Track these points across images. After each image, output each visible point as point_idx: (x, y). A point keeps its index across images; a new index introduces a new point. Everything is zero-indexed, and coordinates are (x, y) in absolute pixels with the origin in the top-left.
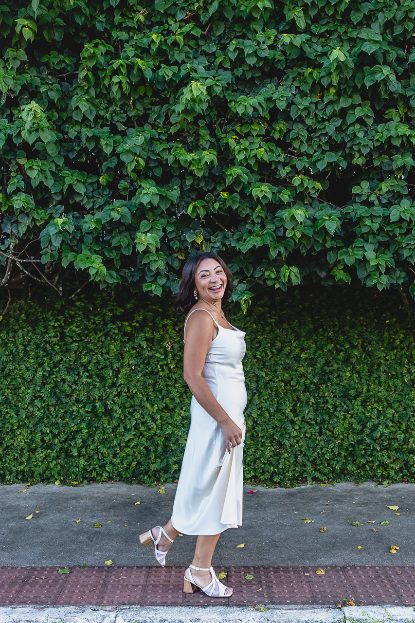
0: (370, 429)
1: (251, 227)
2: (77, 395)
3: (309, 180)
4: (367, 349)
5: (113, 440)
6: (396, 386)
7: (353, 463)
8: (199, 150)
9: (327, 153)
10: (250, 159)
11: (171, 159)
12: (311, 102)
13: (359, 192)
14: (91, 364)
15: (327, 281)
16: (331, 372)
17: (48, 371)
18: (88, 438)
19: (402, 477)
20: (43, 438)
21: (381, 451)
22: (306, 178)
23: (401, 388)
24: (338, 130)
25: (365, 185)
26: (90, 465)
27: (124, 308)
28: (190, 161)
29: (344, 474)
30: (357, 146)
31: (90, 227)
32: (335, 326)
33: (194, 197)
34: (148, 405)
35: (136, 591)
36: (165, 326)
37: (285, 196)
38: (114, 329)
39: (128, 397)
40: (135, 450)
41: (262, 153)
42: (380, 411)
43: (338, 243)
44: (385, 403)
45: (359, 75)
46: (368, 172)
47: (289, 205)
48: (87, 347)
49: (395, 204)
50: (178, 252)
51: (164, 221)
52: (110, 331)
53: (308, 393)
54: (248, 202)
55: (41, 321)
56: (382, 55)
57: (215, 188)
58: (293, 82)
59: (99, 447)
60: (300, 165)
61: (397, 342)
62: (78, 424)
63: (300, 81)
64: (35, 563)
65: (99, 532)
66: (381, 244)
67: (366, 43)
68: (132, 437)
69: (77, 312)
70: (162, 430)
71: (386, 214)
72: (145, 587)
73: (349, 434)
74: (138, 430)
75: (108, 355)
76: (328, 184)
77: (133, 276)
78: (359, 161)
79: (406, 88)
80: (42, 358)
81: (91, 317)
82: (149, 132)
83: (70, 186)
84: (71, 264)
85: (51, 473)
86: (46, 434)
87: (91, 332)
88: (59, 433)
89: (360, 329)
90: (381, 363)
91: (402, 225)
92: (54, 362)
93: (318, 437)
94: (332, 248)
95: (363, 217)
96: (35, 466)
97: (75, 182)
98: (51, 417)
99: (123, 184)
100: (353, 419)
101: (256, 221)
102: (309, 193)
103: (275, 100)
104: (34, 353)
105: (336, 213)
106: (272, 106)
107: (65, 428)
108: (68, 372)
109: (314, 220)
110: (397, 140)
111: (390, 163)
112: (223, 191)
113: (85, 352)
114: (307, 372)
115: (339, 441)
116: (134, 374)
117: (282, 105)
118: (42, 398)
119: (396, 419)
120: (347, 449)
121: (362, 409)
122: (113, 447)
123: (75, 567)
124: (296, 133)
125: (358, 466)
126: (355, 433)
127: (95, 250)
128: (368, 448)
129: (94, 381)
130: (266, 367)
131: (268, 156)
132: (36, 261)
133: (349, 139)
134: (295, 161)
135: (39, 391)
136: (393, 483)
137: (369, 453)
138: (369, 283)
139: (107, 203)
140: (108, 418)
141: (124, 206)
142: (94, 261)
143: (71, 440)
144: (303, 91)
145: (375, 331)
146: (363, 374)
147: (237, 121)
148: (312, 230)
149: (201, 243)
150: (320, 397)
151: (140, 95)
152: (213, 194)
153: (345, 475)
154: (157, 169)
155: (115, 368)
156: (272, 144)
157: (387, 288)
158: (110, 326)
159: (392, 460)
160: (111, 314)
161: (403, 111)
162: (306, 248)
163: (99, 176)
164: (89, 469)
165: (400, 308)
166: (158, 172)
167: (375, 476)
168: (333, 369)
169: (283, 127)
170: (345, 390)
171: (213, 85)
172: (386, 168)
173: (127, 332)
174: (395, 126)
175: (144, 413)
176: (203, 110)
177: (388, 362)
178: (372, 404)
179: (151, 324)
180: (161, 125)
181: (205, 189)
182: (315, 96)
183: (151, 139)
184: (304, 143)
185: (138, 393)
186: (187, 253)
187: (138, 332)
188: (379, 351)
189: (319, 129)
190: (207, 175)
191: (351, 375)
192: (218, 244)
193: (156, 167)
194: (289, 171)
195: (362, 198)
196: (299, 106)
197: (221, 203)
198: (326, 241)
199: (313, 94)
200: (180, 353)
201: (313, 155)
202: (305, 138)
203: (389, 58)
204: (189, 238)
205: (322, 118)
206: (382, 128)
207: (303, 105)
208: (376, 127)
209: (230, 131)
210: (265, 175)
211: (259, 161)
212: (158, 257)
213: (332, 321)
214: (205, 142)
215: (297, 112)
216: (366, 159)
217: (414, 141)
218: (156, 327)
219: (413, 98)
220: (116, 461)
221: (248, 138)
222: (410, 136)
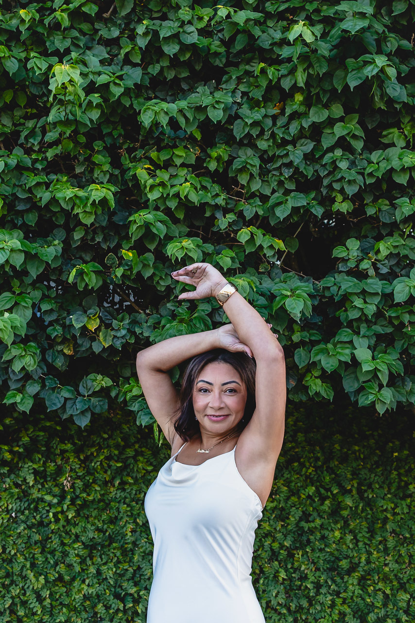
1: (175, 306)
3: (264, 235)
4: (366, 495)
6: (411, 556)
9: (293, 194)
10: (170, 199)
11: (45, 196)
12: (266, 116)
13: (344, 255)
15: (298, 394)
16: (312, 531)
22: (259, 233)
24: (309, 158)
25: (353, 246)
30: (339, 184)
32: (317, 459)
34: (31, 575)
37: (226, 258)
41: (187, 190)
42: (388, 595)
43: (313, 334)
44: (395, 583)
45: (339, 73)
46: (358, 226)
49: (401, 276)
50: (62, 343)
51: (37, 294)
53: (276, 563)
56: (374, 43)
57: (119, 247)
58: (238, 85)
60: (249, 212)
63: (250, 85)
66: (379, 337)
67: (347, 19)
70: (51, 615)
71: (388, 291)
74: (15, 614)
76: (296, 244)
78: (343, 207)
82: (16, 157)
89: (354, 465)
90: (386, 518)
91: (414, 309)
94: (302, 343)
95: (351, 294)
100: (346, 606)
102: (265, 255)
103: (206, 107)
105: (305, 287)
106: (202, 118)
109: (272, 297)
110: (402, 175)
111: (392, 212)
114: (275, 529)
116: (14, 525)
117: (216, 115)
121: (361, 592)
124: (243, 162)
131: (198, 196)
133: (326, 172)
134: (243, 206)
138: (364, 401)
144: (253, 98)
145: (378, 467)
146: (360, 535)
147: (152, 144)
149: (98, 329)
150: (295, 570)
151: (5, 103)
152: (116, 255)
154: (29, 214)
156: (207, 179)
157: (392, 409)
161: (410, 133)
165: (414, 436)
166: (32, 219)
168: (314, 526)
169: (223, 153)
170: (333, 559)
171: (110, 82)
172: (385, 219)
173: (6, 460)
174: (398, 153)
175: (26, 587)
176: (91, 121)
177: (399, 518)
178: (375, 583)
179: (43, 449)
180: (36, 148)
181: (105, 247)
182: (272, 106)
183: (20, 168)
184: (255, 178)
185: (19, 555)
186: (76, 346)
187: (24, 459)
188: (384, 499)
189: (279, 156)
190: (104, 224)
191: (343, 536)
192: (124, 332)
193: (27, 211)
194: (233, 221)
195: (349, 264)
196: (246, 120)
197: (127, 268)
198: (293, 332)
199: (269, 104)
200: (84, 495)
201: (270, 197)
202: (256, 169)
203: (386, 48)
204: (77, 321)
205: (283, 139)
206: (379, 157)
207: (252, 118)
208: (369, 155)
209: (141, 158)
210: (198, 228)
211: (185, 204)
212: (25, 350)
213: (312, 451)
214: (102, 173)
215: (243, 128)
216: (354, 205)
218: (52, 453)
221: (169, 169)
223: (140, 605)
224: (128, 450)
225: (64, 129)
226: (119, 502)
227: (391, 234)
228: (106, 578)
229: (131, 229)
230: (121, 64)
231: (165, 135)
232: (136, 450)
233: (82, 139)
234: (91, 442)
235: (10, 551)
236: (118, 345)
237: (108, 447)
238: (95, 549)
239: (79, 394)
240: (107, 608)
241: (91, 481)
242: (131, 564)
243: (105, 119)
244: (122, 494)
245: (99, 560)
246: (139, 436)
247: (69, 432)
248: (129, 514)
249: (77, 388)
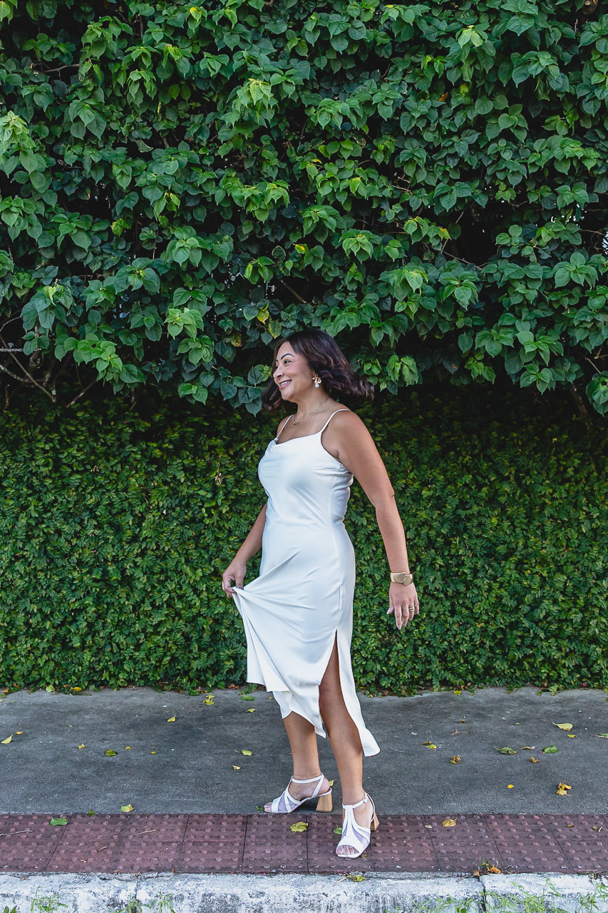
0: (530, 605)
1: (342, 296)
2: (80, 554)
3: (429, 225)
4: (523, 482)
5: (135, 623)
6: (568, 540)
7: (503, 658)
8: (262, 181)
9: (457, 184)
10: (340, 194)
11: (219, 196)
12: (432, 107)
13: (506, 242)
14: (101, 507)
15: (459, 378)
16: (468, 518)
17: (36, 517)
18: (96, 621)
19: (580, 679)
20: (28, 620)
21: (547, 639)
22: (424, 222)
23: (576, 541)
24: (474, 148)
25: (516, 232)
26: (99, 661)
27: (150, 420)
28: (248, 199)
29: (490, 674)
30: (503, 173)
31: (97, 300)
32: (474, 447)
33: (254, 251)
34: (187, 569)
35: (168, 851)
36: (212, 448)
37: (394, 250)
38: (135, 453)
39: (157, 557)
40: (168, 639)
41: (357, 185)
42: (544, 577)
43: (476, 320)
44: (552, 566)
45: (504, 67)
46: (520, 211)
47: (399, 263)
48: (94, 480)
49: (562, 260)
50: (231, 335)
51: (209, 289)
52: (129, 456)
53: (433, 551)
54: (336, 259)
55: (23, 442)
56: (538, 35)
57: (286, 239)
58: (404, 76)
59: (113, 634)
60: (415, 203)
62: (81, 598)
63: (415, 75)
64: (15, 809)
65: (114, 764)
66: (540, 321)
67: (513, 18)
68: (163, 619)
69: (79, 426)
70: (209, 607)
71: (548, 276)
72: (181, 845)
73: (497, 613)
74: (172, 607)
75: (127, 492)
76: (459, 230)
77: (163, 373)
78: (506, 195)
79: (576, 84)
80: (26, 498)
81: (100, 435)
82: (185, 154)
83: (68, 237)
84: (70, 354)
85: (40, 674)
86: (33, 614)
87: (100, 458)
88: (52, 613)
90: (545, 503)
91: (573, 293)
92: (43, 504)
93: (449, 619)
94: (466, 329)
95: (513, 280)
96: (16, 663)
97: (75, 231)
98: (39, 588)
99: (147, 233)
100: (502, 590)
101: (349, 288)
102: (430, 244)
103: (376, 104)
104: (13, 491)
105: (471, 274)
106: (371, 113)
107: (62, 605)
108: (65, 519)
109: (438, 286)
110: (564, 165)
111: (554, 198)
112: (299, 242)
113: (90, 488)
114: (432, 518)
115: (482, 624)
116: (166, 522)
117: (386, 112)
118: (26, 560)
119: (569, 590)
120: (494, 636)
121: (517, 575)
122: (134, 635)
123: (75, 815)
124: (409, 154)
125: (512, 662)
126: (506, 612)
127: (105, 334)
128: (526, 634)
129: (106, 532)
130: (368, 510)
131: (367, 189)
132: (16, 350)
133: (490, 162)
134: (408, 196)
135: (22, 549)
136: (566, 689)
137: (528, 642)
138: (525, 382)
139: (123, 262)
140: (126, 589)
141: (148, 266)
142: (104, 350)
143: (71, 623)
144: (418, 91)
145: (537, 454)
147: (319, 136)
148: (435, 301)
149: (267, 321)
150: (452, 557)
151: (172, 99)
152: (284, 248)
153: (492, 676)
154: (198, 210)
155: (137, 512)
156: (374, 171)
157: (552, 389)
158: (129, 448)
159: (564, 654)
160: (130, 431)
161: (572, 120)
162: (426, 327)
163: (111, 221)
164: (98, 668)
165: (574, 419)
166: (201, 215)
167: (538, 677)
168: (471, 513)
169: (389, 145)
171: (282, 81)
172: (547, 206)
173: (155, 458)
174: (560, 142)
175: (181, 582)
177: (557, 503)
178: (532, 567)
179: (191, 445)
180: (204, 144)
181: (272, 240)
182: (437, 98)
183: (190, 166)
184: (421, 169)
185: (173, 552)
186: (245, 338)
187: (172, 456)
188: (542, 485)
189: (444, 147)
190: (274, 218)
191: (500, 522)
192: (292, 323)
193: (196, 207)
194: (399, 212)
195: (511, 251)
196: (413, 114)
197: (296, 261)
198: (456, 318)
199: (435, 95)
200: (237, 490)
201: (435, 187)
202: (422, 161)
203: (549, 39)
204: (248, 314)
205: (448, 130)
206: (542, 146)
207: (419, 111)
208: (532, 144)
209: (308, 151)
210: (362, 217)
211: (356, 200)
212: (202, 344)
214: (271, 168)
215: (410, 121)
216: (517, 193)
217: (589, 165)
218: (199, 450)
219: (587, 99)
220: (140, 655)
221: (336, 162)
222: (584, 158)
225: (242, 131)
229: (304, 224)
231: (332, 128)
234: (239, 438)
235: (164, 548)
239: (248, 384)
241: (242, 477)
243: (276, 117)
247: (216, 427)
249: (246, 379)
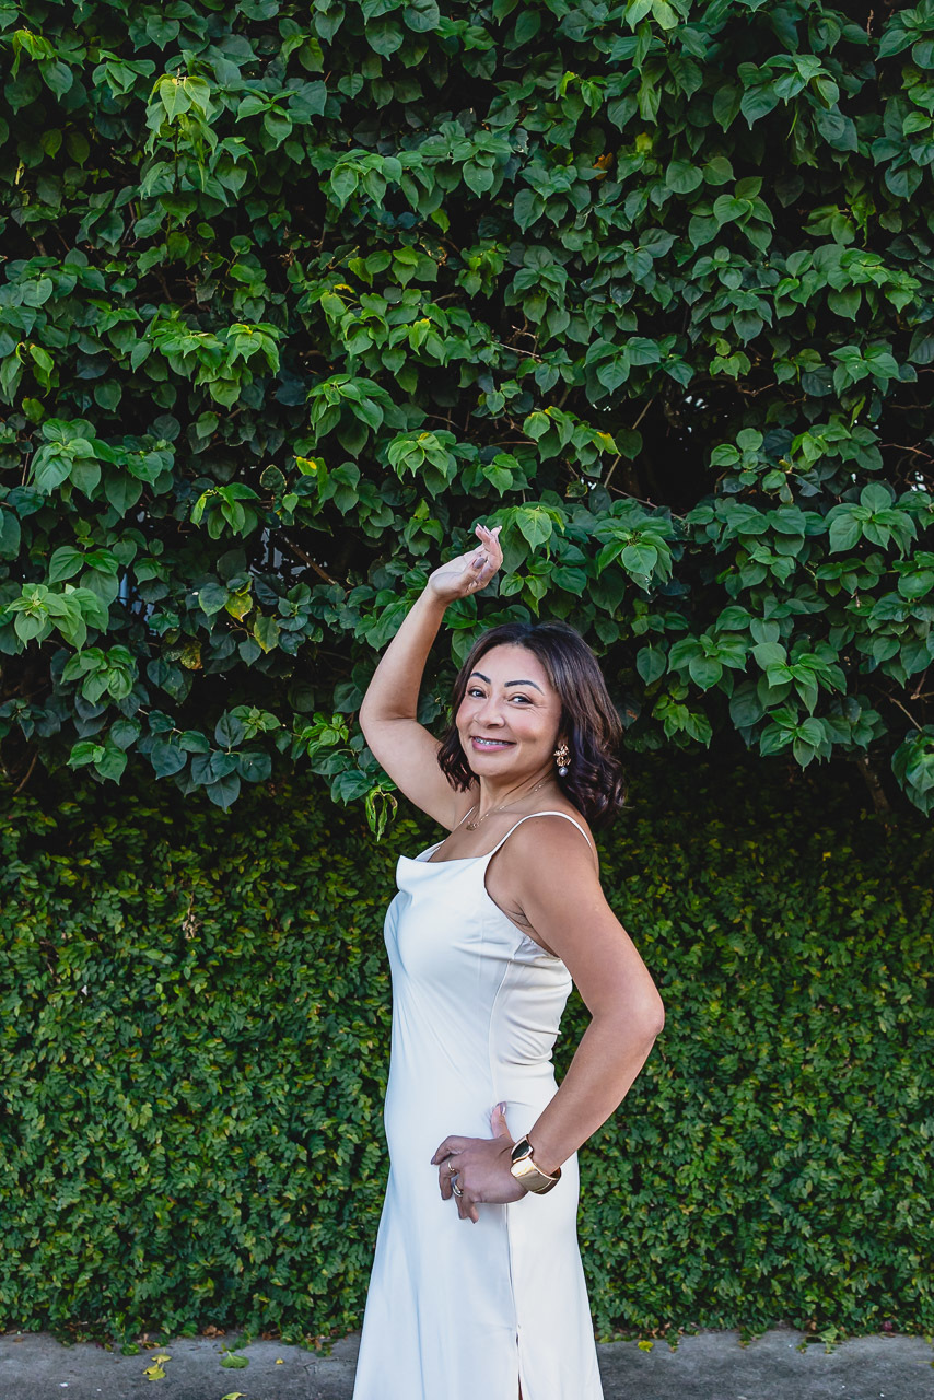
0: (782, 1171)
1: (402, 568)
3: (576, 424)
4: (769, 934)
5: (23, 1208)
6: (854, 1045)
7: (732, 1273)
9: (632, 341)
10: (390, 354)
11: (139, 351)
12: (578, 182)
13: (732, 461)
15: (643, 737)
19: (878, 1314)
21: (816, 1236)
22: (566, 419)
23: (870, 1049)
24: (665, 267)
25: (751, 442)
29: (706, 1305)
30: (723, 319)
32: (676, 867)
33: (224, 476)
34: (125, 1103)
36: (178, 867)
38: (26, 876)
39: (69, 1078)
40: (87, 1238)
41: (422, 328)
42: (810, 1117)
43: (672, 620)
44: (824, 1095)
45: (724, 92)
46: (760, 404)
47: (513, 498)
49: (843, 501)
50: (177, 646)
51: (127, 549)
54: (387, 492)
56: (794, 29)
57: (287, 451)
58: (521, 117)
60: (545, 381)
61: (857, 915)
63: (544, 117)
66: (801, 622)
68: (76, 1200)
70: (168, 1176)
71: (817, 531)
73: (720, 1185)
74: (97, 1177)
75: (10, 952)
76: (638, 442)
78: (730, 365)
79: (871, 140)
82: (75, 271)
89: (748, 877)
90: (809, 975)
91: (868, 564)
93: (629, 1198)
94: (651, 637)
95: (747, 537)
99: (1, 435)
100: (731, 1141)
101: (414, 550)
102: (578, 462)
103: (460, 164)
105: (659, 526)
106: (452, 186)
109: (593, 546)
110: (847, 301)
111: (827, 375)
115: (692, 1208)
116: (88, 1010)
117: (483, 183)
119: (857, 1141)
120: (715, 1231)
121: (759, 1114)
122: (21, 1230)
124: (533, 276)
125: (749, 1282)
126: (738, 1183)
128: (776, 1228)
131: (446, 345)
133: (698, 296)
134: (534, 365)
136: (851, 1334)
137: (779, 1242)
138: (769, 745)
140: (8, 1140)
144: (552, 145)
145: (793, 881)
146: (759, 1008)
147: (350, 242)
149: (250, 617)
151: (47, 157)
152: (283, 469)
153: (711, 1309)
154: (105, 388)
156: (461, 311)
157: (824, 759)
158: (15, 867)
159: (847, 1266)
161: (863, 214)
165: (863, 817)
166: (110, 398)
167: (799, 1312)
168: (670, 993)
169: (493, 258)
170: (706, 1055)
171: (263, 113)
172: (814, 390)
173: (66, 886)
174: (839, 256)
176: (228, 193)
177: (831, 974)
178: (786, 1097)
179: (138, 862)
180: (114, 252)
181: (259, 452)
182: (589, 162)
183: (83, 294)
184: (558, 309)
185: (99, 1067)
186: (207, 651)
187: (100, 883)
188: (803, 940)
189: (604, 264)
190: (258, 405)
191: (725, 1011)
192: (301, 622)
193: (101, 381)
194: (515, 397)
195: (742, 480)
196: (540, 191)
197: (305, 493)
198: (633, 615)
199: (585, 156)
200: (224, 948)
201: (588, 347)
202: (560, 292)
203: (817, 40)
204: (209, 602)
205: (612, 228)
206: (802, 265)
207: (552, 186)
208: (781, 261)
209: (328, 270)
210: (444, 412)
211: (419, 363)
212: (108, 661)
213: (667, 853)
214: (251, 302)
215: (534, 208)
216: (753, 362)
217: (900, 301)
218: (156, 870)
219: (893, 168)
220: (31, 1270)
221: (386, 292)
222: (888, 287)
223: (340, 1150)
224: (308, 860)
225: (174, 211)
226: (292, 960)
227: (823, 420)
228: (272, 1105)
229: (314, 413)
230: (282, 76)
231: (376, 222)
232: (322, 860)
233: (208, 233)
234: (233, 847)
235: (82, 1059)
236: (291, 646)
237: (268, 854)
238: (248, 1050)
239: (216, 746)
240: (276, 1158)
241: (235, 921)
242: (320, 1077)
243: (254, 190)
244: (297, 944)
245: (257, 1070)
246: (328, 833)
247: (188, 827)
248: (313, 981)
249: (210, 734)
